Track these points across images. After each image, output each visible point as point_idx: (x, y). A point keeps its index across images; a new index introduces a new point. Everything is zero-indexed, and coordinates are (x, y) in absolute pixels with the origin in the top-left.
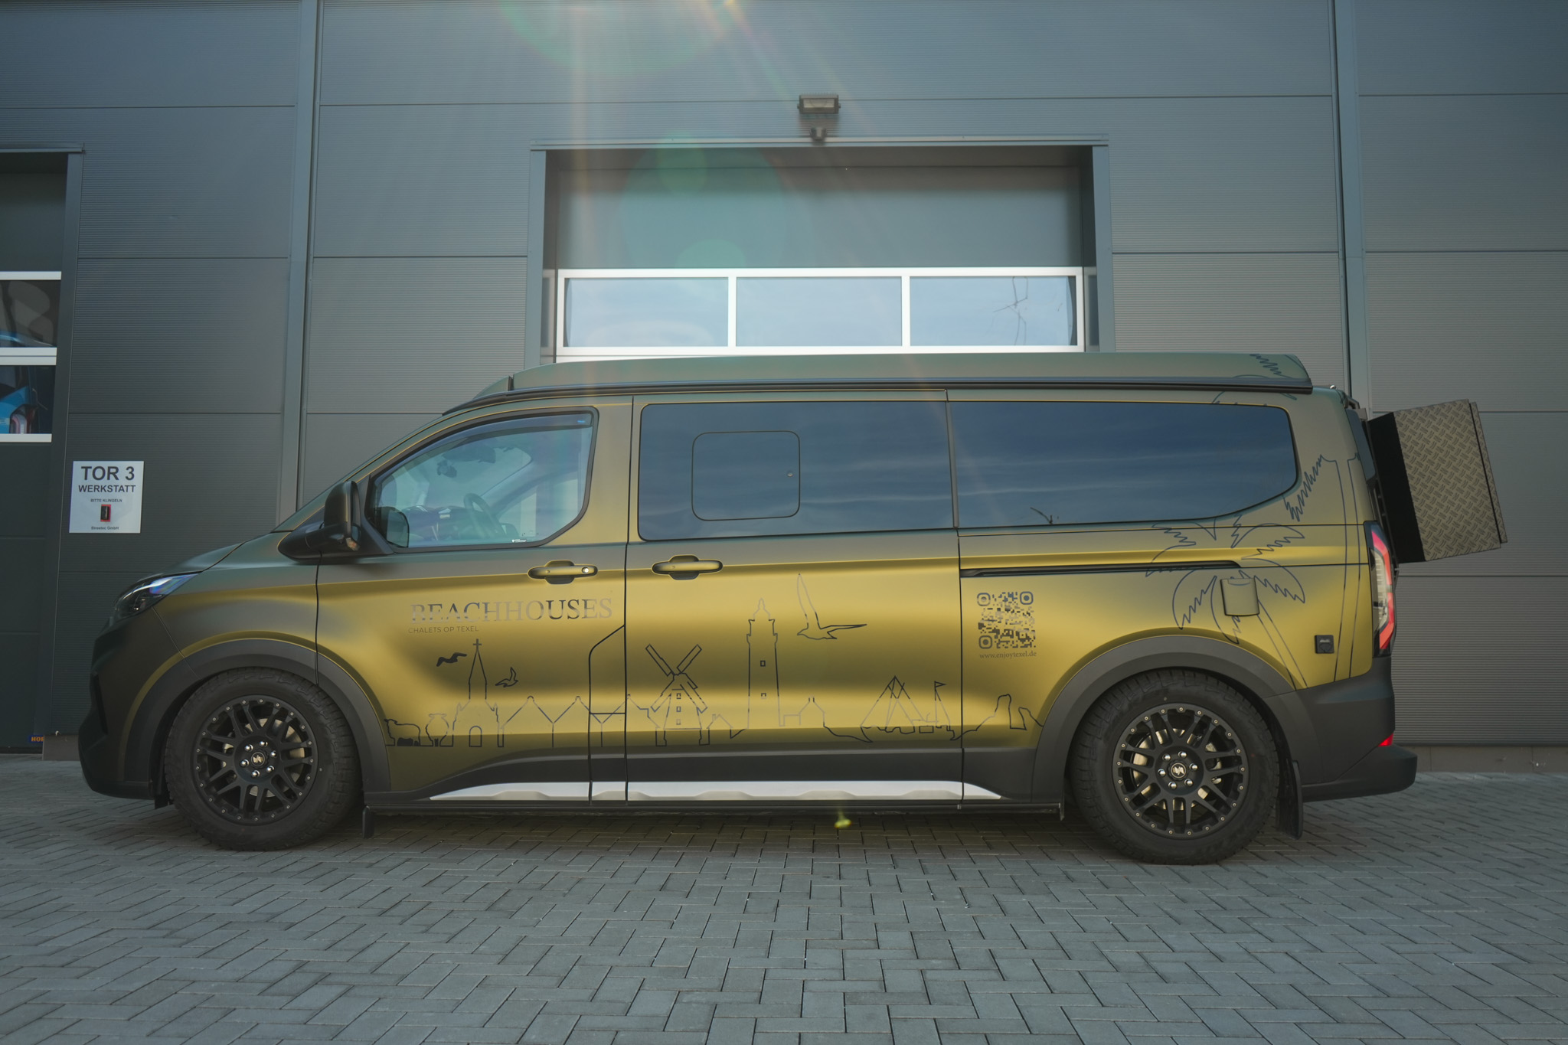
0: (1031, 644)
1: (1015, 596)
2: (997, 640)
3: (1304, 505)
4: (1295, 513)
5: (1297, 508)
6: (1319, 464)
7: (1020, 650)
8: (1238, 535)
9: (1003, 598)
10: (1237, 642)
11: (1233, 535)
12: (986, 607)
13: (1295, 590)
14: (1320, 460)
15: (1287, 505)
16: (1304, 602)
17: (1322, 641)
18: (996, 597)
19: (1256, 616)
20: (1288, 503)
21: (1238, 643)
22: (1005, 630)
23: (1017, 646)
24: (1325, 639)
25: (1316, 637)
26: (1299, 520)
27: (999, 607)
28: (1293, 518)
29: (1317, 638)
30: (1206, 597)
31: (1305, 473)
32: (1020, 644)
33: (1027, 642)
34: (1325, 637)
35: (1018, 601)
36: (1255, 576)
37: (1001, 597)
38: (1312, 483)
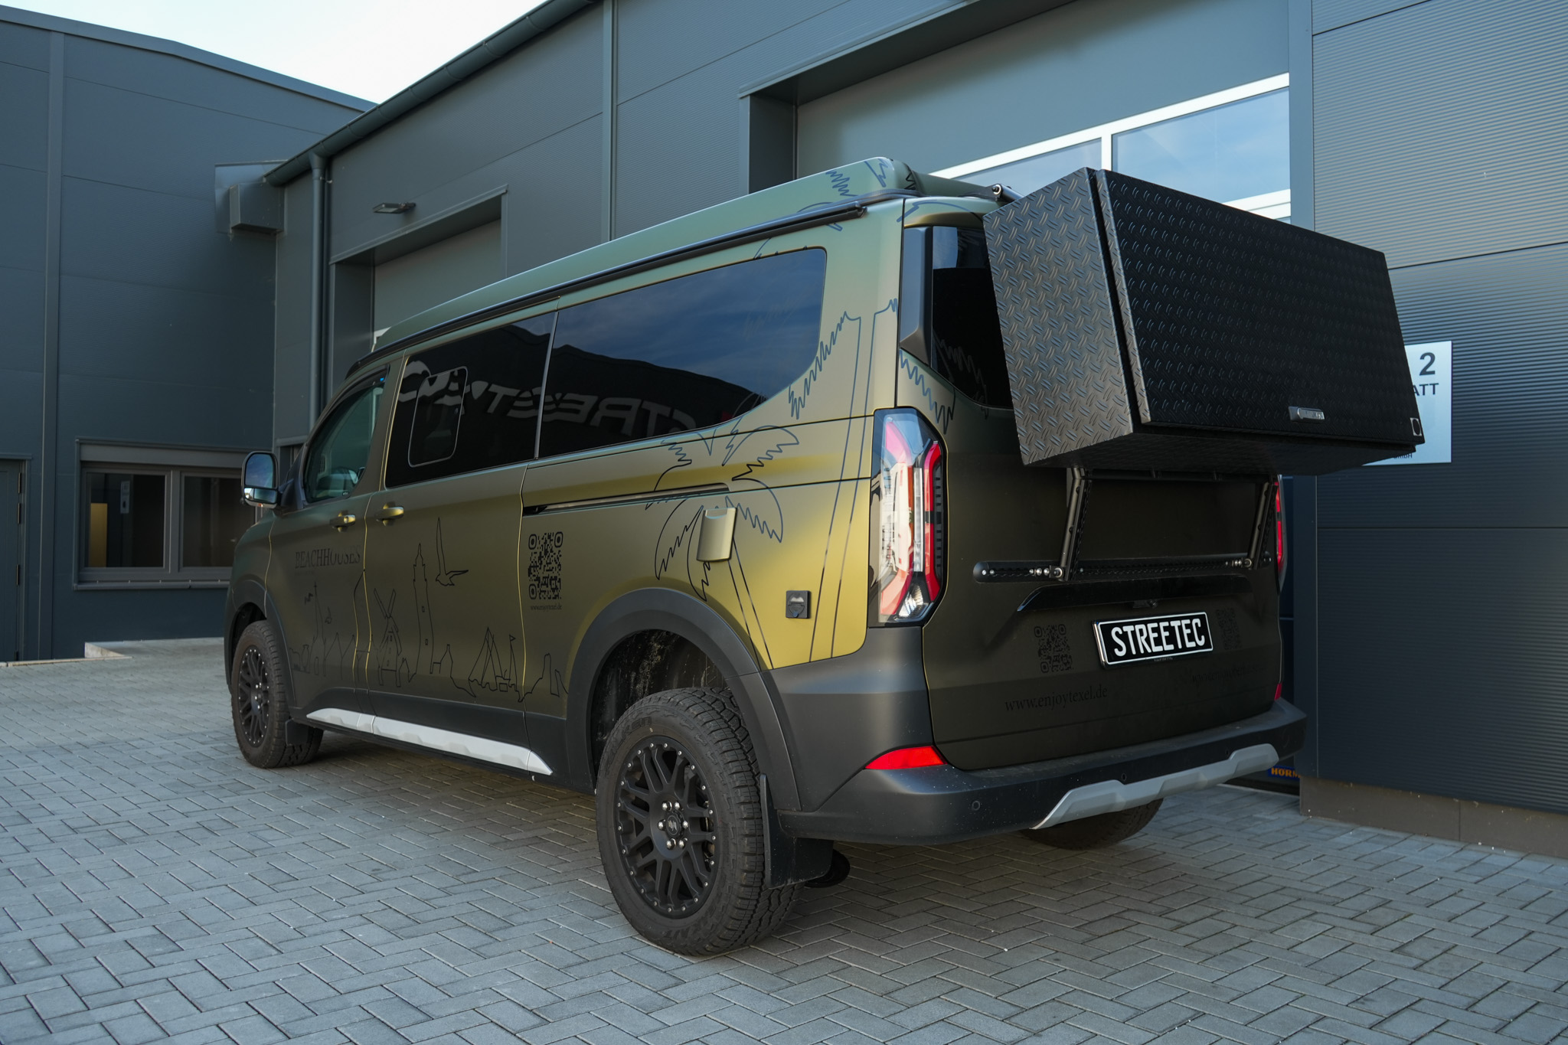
0: (558, 596)
1: (552, 538)
2: (538, 589)
3: (808, 394)
4: (796, 404)
5: (800, 398)
6: (839, 327)
7: (552, 602)
8: (732, 446)
9: (544, 541)
10: (705, 598)
11: (727, 448)
12: (533, 551)
13: (774, 525)
14: (842, 320)
15: (791, 395)
16: (780, 541)
17: (794, 600)
18: (540, 539)
19: (727, 562)
20: (793, 392)
21: (705, 600)
22: (544, 577)
23: (550, 598)
24: (797, 597)
25: (787, 592)
26: (798, 418)
27: (541, 550)
28: (792, 416)
29: (790, 594)
30: (687, 534)
31: (822, 343)
32: (551, 594)
33: (556, 593)
34: (797, 594)
35: (553, 543)
36: (739, 504)
37: (543, 539)
38: (825, 359)
